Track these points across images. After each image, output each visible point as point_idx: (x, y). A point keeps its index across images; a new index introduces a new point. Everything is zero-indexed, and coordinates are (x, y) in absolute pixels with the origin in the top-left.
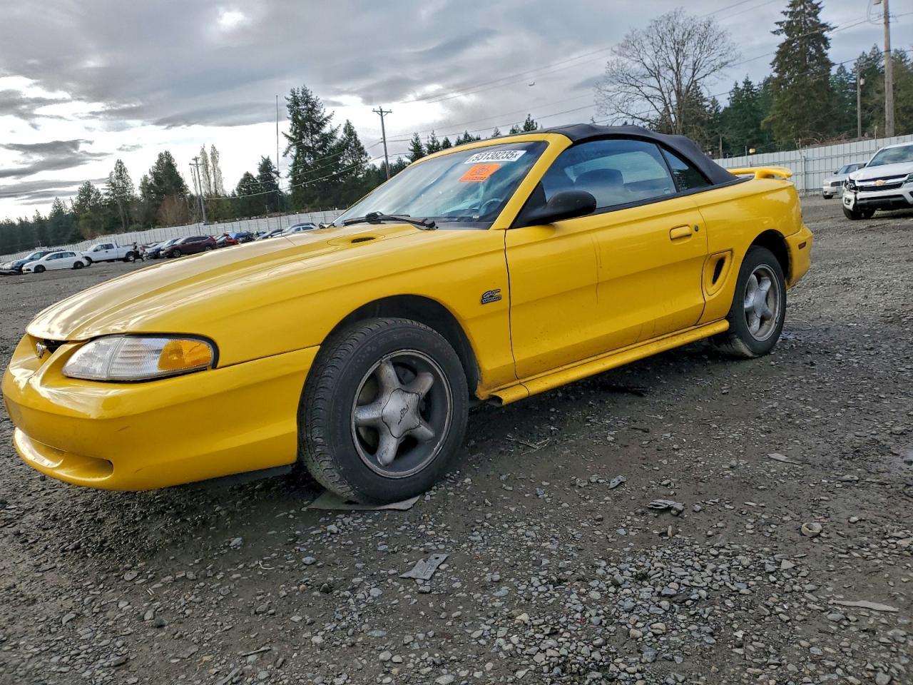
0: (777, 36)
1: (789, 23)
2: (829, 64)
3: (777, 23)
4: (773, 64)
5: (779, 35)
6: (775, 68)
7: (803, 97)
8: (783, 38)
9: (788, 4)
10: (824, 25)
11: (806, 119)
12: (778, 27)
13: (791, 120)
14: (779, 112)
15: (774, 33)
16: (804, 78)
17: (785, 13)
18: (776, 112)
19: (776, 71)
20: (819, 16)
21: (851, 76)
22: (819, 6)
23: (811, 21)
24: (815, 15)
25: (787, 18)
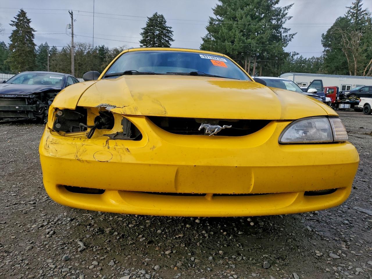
0: (12, 26)
1: (17, 23)
2: (34, 45)
3: (12, 21)
4: (10, 37)
5: (13, 26)
6: (11, 39)
7: (24, 55)
8: (15, 28)
9: (17, 15)
10: (32, 29)
11: (25, 64)
12: (12, 23)
13: (19, 63)
14: (13, 58)
15: (10, 25)
16: (24, 47)
17: (16, 18)
18: (11, 58)
19: (11, 41)
20: (30, 24)
21: (37, 51)
22: (30, 20)
23: (26, 25)
24: (28, 23)
25: (16, 21)
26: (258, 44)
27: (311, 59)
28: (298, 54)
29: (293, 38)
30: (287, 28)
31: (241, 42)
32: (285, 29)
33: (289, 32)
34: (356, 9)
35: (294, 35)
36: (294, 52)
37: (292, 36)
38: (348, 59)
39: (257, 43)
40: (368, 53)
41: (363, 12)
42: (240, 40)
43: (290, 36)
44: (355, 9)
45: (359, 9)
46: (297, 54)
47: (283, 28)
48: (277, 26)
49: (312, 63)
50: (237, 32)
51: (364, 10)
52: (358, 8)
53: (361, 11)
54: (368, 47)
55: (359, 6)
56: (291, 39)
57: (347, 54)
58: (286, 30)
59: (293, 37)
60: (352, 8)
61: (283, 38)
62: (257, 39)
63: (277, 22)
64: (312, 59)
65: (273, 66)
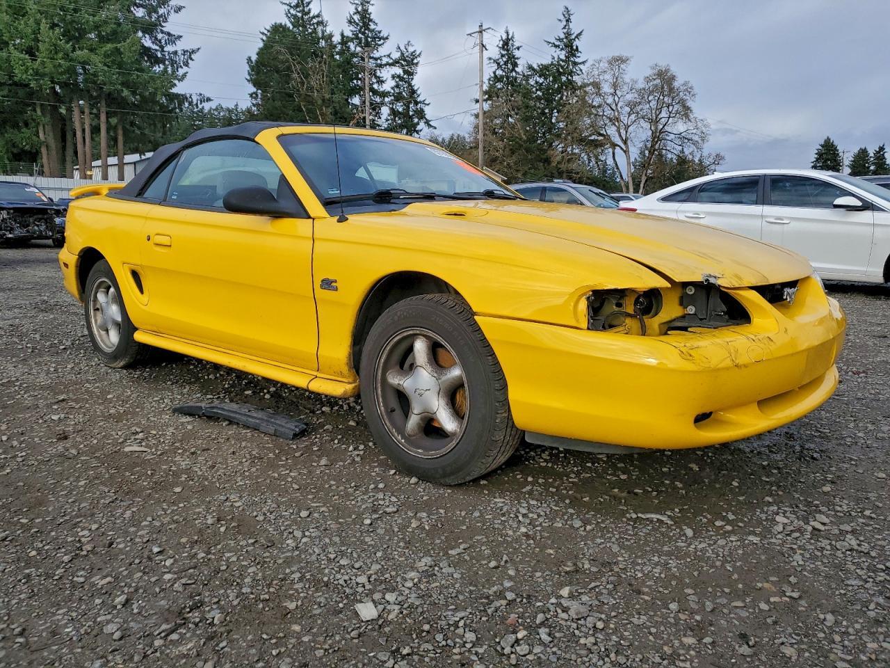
26: (108, 66)
27: (214, 110)
28: (209, 100)
29: (191, 59)
30: (172, 32)
31: (60, 55)
32: (169, 34)
33: (178, 42)
34: (301, 8)
35: (193, 52)
36: (201, 94)
37: (189, 54)
38: (308, 118)
39: (105, 65)
40: (334, 107)
41: (314, 17)
42: (56, 49)
43: (184, 55)
44: (298, 9)
45: (306, 9)
46: (207, 101)
47: (162, 32)
48: (152, 26)
49: (219, 119)
50: (44, 26)
51: (316, 14)
52: (304, 7)
53: (311, 15)
54: (332, 94)
55: (305, 5)
56: (187, 62)
57: (304, 106)
58: (173, 39)
59: (192, 56)
60: (292, 5)
61: (167, 57)
62: (105, 52)
63: (149, 15)
64: (216, 109)
65: (152, 127)
